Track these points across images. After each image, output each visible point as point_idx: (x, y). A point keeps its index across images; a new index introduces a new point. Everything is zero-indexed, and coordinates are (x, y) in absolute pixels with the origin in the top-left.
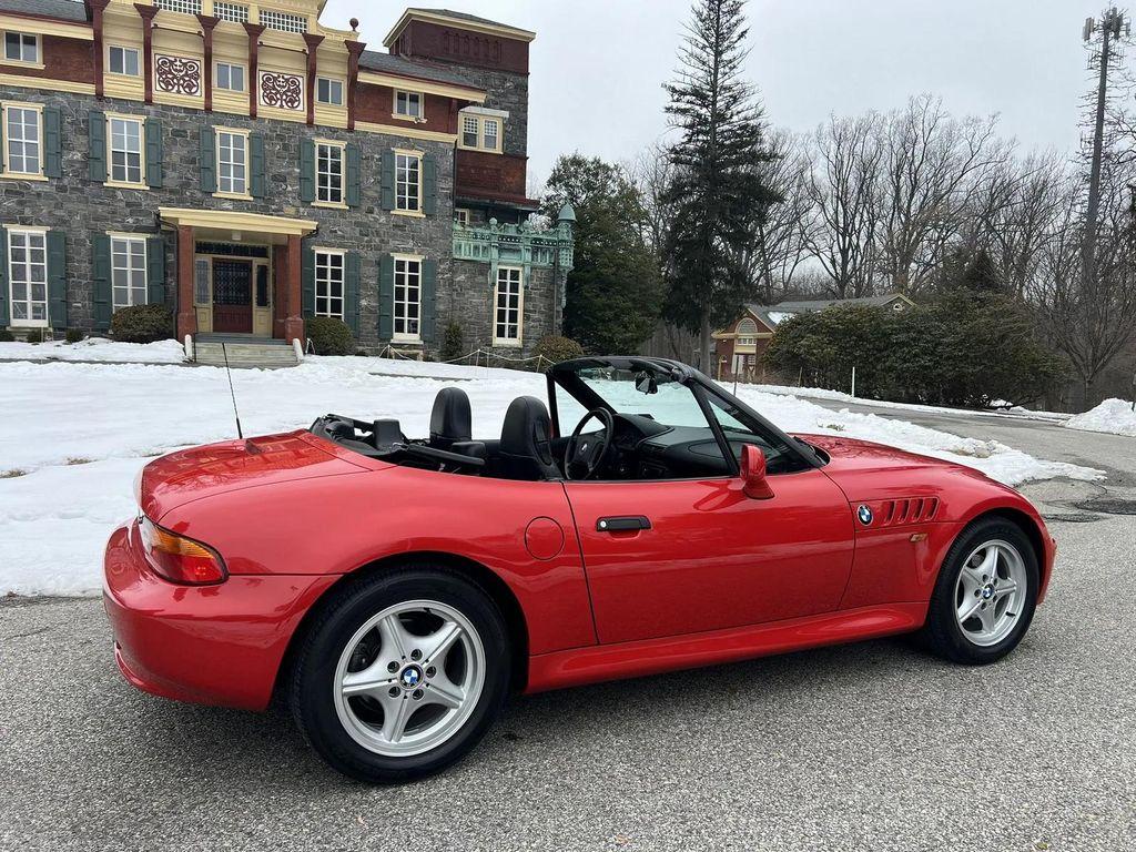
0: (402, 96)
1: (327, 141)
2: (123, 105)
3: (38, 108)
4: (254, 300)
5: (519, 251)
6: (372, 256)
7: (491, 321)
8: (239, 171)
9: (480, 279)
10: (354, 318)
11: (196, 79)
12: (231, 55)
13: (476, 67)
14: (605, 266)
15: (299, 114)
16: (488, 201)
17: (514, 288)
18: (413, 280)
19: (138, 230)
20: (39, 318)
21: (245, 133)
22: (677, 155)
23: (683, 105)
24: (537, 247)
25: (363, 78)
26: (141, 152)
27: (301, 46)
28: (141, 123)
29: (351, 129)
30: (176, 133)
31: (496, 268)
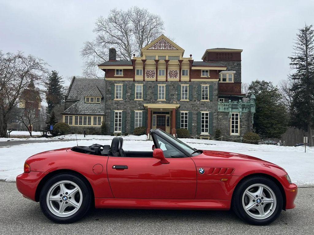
0: (203, 71)
1: (184, 85)
2: (139, 82)
3: (122, 85)
4: (166, 125)
5: (238, 108)
6: (195, 112)
7: (230, 128)
8: (163, 94)
9: (226, 117)
10: (190, 129)
11: (154, 74)
12: (162, 68)
13: (225, 61)
14: (266, 111)
15: (177, 79)
16: (230, 95)
17: (237, 119)
18: (207, 118)
19: (141, 109)
20: (120, 130)
21: (165, 85)
22: (294, 77)
23: (295, 62)
24: (243, 107)
25: (193, 68)
26: (142, 92)
27: (178, 63)
28: (142, 86)
29: (190, 81)
30: (150, 87)
31: (231, 113)
